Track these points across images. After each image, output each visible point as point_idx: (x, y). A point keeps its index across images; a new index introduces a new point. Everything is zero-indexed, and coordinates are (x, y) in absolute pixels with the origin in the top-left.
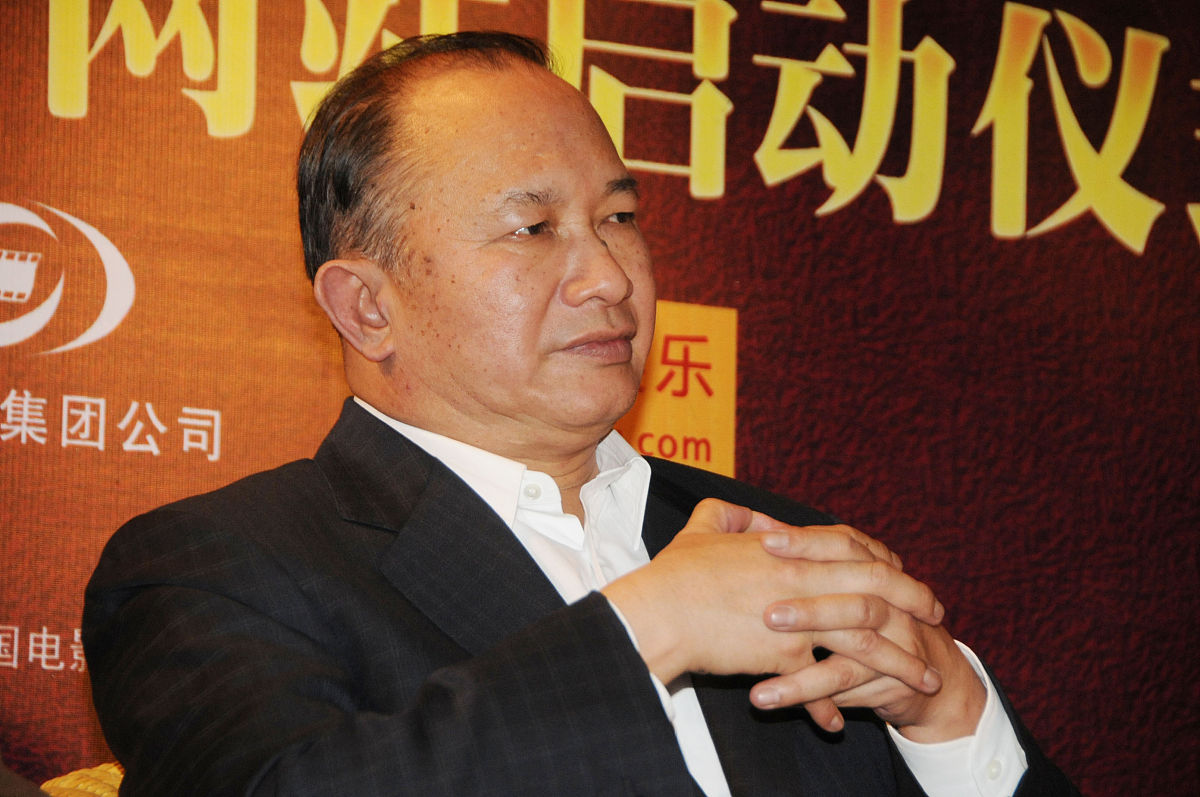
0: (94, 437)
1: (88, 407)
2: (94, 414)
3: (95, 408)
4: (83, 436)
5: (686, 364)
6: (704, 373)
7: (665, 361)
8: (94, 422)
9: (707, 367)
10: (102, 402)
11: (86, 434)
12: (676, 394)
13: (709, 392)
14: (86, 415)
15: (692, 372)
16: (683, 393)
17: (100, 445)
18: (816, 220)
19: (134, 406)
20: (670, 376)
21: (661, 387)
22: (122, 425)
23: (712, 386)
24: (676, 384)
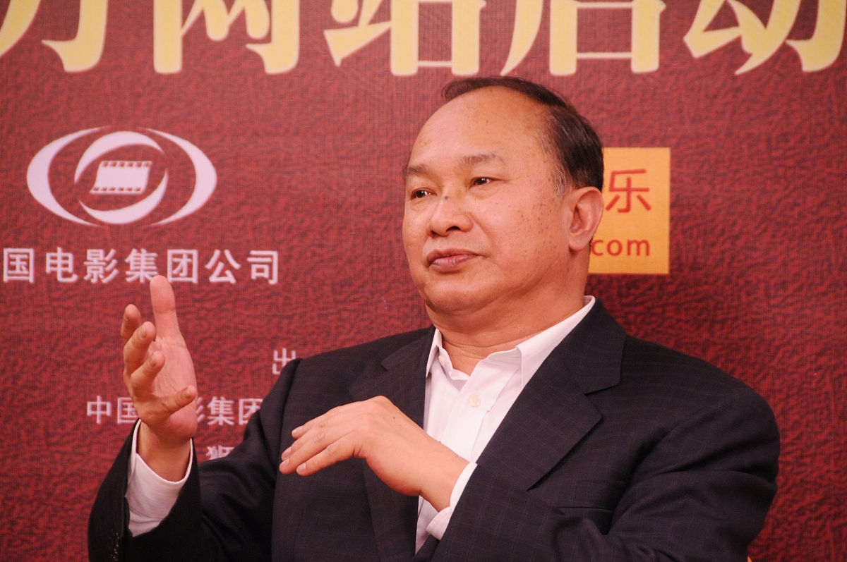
0: (190, 275)
1: (185, 256)
2: (189, 260)
3: (190, 256)
4: (182, 274)
5: (629, 190)
6: (643, 195)
7: (612, 189)
8: (190, 266)
9: (646, 190)
10: (194, 253)
11: (185, 273)
12: (620, 211)
13: (648, 207)
14: (184, 262)
15: (634, 195)
16: (627, 209)
17: (194, 279)
18: (736, 78)
19: (217, 253)
20: (616, 199)
21: (609, 208)
22: (209, 266)
23: (650, 202)
24: (621, 204)
